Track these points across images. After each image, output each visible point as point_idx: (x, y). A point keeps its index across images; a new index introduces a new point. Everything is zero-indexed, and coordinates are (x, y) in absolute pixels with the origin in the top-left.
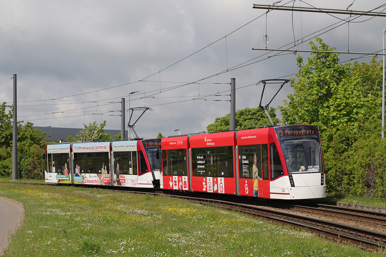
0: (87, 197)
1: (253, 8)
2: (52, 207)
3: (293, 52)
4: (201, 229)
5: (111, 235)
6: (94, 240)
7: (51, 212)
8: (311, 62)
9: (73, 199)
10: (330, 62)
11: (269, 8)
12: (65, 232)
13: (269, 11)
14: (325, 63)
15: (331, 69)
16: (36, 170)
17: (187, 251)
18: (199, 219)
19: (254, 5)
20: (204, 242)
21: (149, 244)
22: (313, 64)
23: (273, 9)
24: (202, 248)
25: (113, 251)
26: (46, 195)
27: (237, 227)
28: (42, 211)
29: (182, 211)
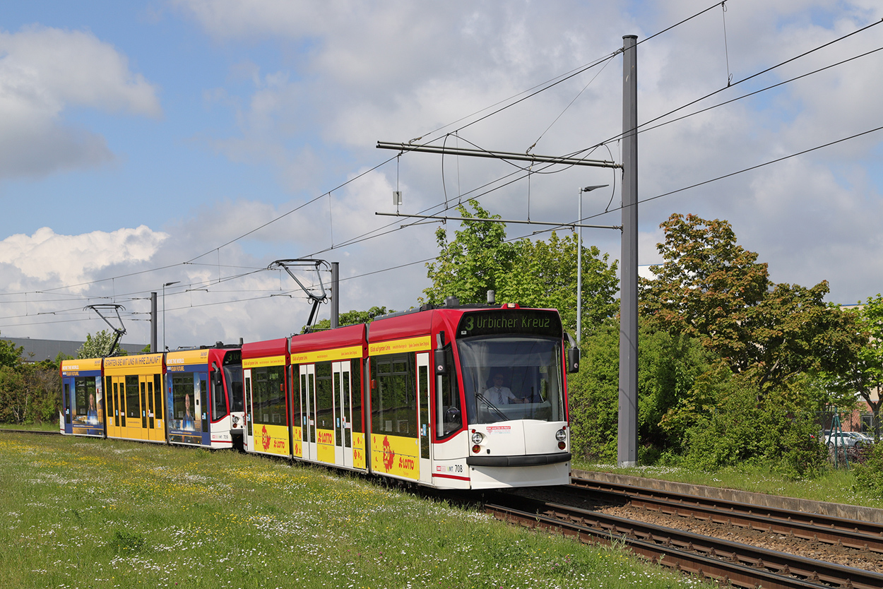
0: (100, 454)
1: (377, 147)
2: (44, 469)
3: (441, 220)
4: (305, 507)
5: (155, 519)
6: (129, 528)
7: (44, 478)
8: (460, 238)
9: (76, 457)
10: (492, 238)
11: (403, 148)
12: (77, 514)
13: (402, 153)
14: (483, 240)
15: (493, 250)
16: (7, 408)
17: (292, 547)
18: (294, 491)
19: (378, 142)
20: (314, 530)
21: (226, 535)
22: (465, 242)
24: (315, 541)
25: (167, 548)
26: (29, 450)
27: (360, 504)
28: (28, 477)
29: (264, 476)
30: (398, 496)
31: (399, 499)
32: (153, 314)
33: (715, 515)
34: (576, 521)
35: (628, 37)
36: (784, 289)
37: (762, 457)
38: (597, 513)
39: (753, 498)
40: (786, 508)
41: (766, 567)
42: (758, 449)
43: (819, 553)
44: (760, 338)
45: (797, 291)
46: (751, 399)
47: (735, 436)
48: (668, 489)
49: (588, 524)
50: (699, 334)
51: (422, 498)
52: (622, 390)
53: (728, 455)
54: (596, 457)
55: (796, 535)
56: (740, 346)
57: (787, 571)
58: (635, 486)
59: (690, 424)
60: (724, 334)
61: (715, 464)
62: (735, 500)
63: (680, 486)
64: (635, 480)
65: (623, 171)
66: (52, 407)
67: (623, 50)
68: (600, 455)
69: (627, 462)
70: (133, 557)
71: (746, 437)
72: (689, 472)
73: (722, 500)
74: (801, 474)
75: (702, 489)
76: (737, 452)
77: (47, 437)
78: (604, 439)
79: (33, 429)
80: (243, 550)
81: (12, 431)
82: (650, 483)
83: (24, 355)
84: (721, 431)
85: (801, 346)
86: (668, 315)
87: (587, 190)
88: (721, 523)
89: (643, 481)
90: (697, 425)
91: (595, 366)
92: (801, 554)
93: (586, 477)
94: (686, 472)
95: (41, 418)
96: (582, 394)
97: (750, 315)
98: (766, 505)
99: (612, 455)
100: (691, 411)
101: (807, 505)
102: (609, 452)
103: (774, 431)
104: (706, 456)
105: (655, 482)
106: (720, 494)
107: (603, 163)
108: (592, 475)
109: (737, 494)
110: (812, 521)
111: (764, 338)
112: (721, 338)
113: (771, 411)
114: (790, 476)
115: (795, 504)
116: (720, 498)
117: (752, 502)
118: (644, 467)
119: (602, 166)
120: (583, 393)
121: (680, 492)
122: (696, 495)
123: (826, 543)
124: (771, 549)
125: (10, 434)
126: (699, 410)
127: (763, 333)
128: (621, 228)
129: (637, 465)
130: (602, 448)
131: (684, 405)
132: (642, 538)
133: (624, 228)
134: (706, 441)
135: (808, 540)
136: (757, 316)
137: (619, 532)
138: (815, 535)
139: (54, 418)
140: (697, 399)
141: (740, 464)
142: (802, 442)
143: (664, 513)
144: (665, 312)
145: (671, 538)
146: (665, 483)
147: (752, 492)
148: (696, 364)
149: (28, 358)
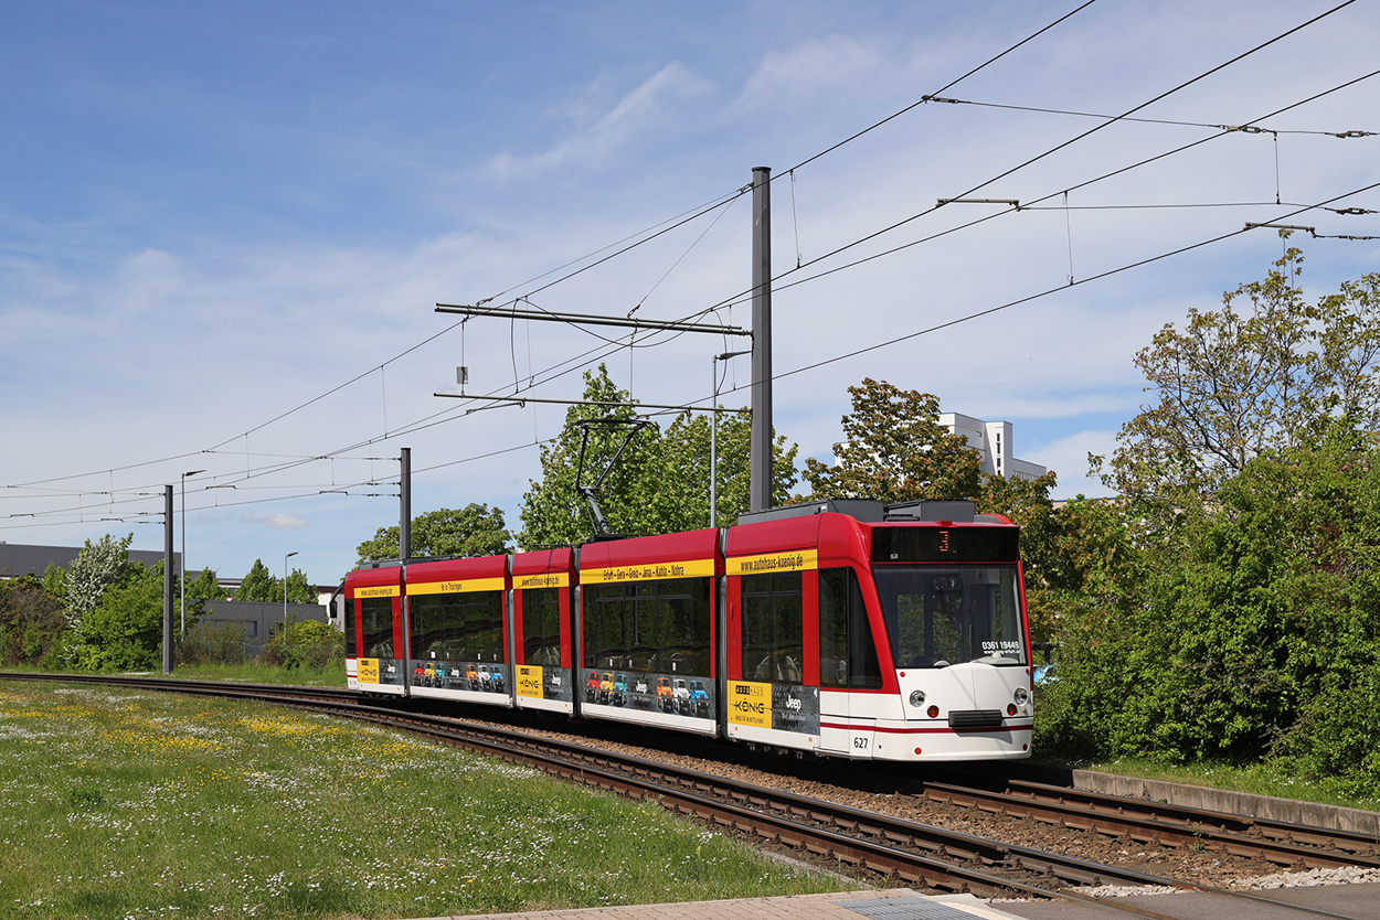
1: (436, 310)
11: (469, 312)
13: (467, 318)
19: (437, 304)
23: (477, 314)
32: (168, 515)
65: (753, 339)
67: (752, 186)
87: (722, 357)
107: (727, 329)
119: (726, 332)
133: (754, 411)
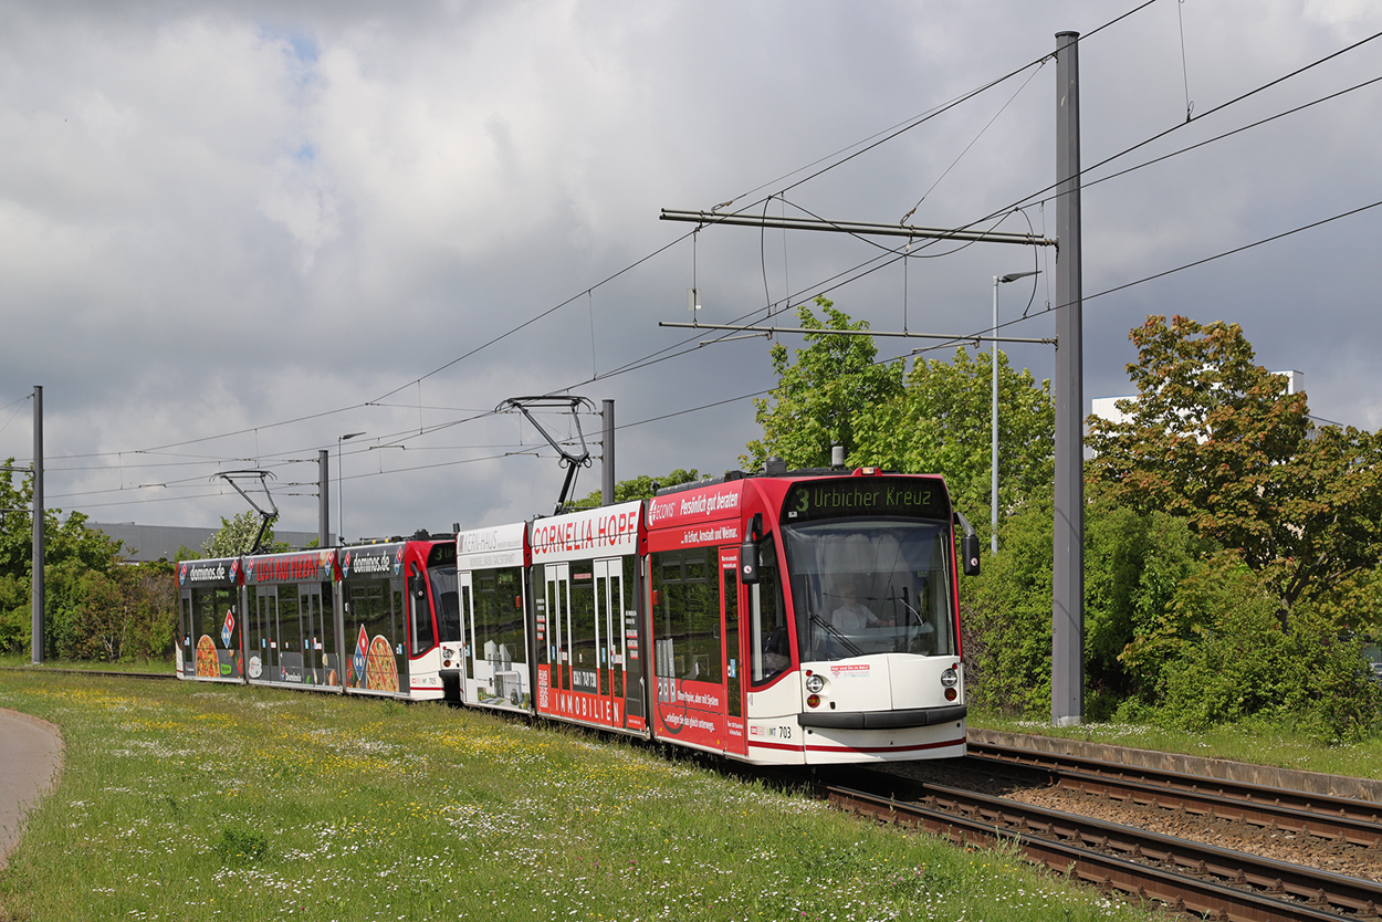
0: (232, 709)
1: (661, 218)
2: (139, 735)
3: (764, 333)
4: (533, 793)
5: (295, 812)
6: (252, 826)
7: (136, 748)
8: (805, 360)
9: (193, 714)
11: (702, 220)
12: (173, 804)
13: (701, 227)
16: (94, 637)
17: (496, 853)
18: (524, 766)
19: (663, 210)
20: (540, 826)
21: (398, 835)
23: (711, 221)
24: (536, 844)
25: (303, 855)
26: (121, 704)
27: (624, 787)
28: (110, 747)
29: (481, 743)
30: (686, 773)
31: (689, 778)
32: (323, 484)
33: (1190, 802)
34: (966, 812)
35: (1064, 34)
36: (1332, 434)
37: (1280, 708)
38: (1005, 799)
39: (1259, 773)
40: (1310, 791)
41: (1249, 883)
42: (1274, 695)
43: (1342, 861)
44: (1293, 516)
45: (1354, 438)
46: (1264, 614)
47: (1237, 674)
48: (1127, 761)
49: (985, 817)
50: (1195, 509)
51: (723, 778)
52: (1057, 602)
53: (1226, 705)
54: (1018, 710)
55: (1312, 832)
56: (1259, 528)
57: (1280, 889)
58: (1076, 757)
59: (1167, 656)
60: (1234, 508)
61: (1204, 720)
62: (1231, 779)
63: (1146, 755)
64: (1076, 746)
65: (1058, 251)
66: (167, 638)
67: (1055, 54)
68: (1026, 707)
69: (1067, 718)
70: (251, 869)
71: (1256, 677)
72: (1163, 733)
73: (1212, 778)
74: (1339, 732)
75: (1179, 760)
76: (1241, 699)
77: (153, 683)
78: (1032, 680)
79: (135, 670)
80: (419, 859)
81: (99, 674)
82: (1100, 750)
83: (123, 552)
84: (1215, 666)
85: (1362, 527)
86: (1144, 478)
87: (1007, 279)
88: (1198, 814)
89: (1090, 748)
90: (1181, 658)
91: (1016, 564)
92: (1310, 865)
93: (1001, 743)
94: (1159, 733)
95: (147, 652)
96: (996, 609)
97: (1277, 478)
98: (1278, 786)
99: (1043, 706)
100: (1171, 635)
101: (1341, 784)
102: (1039, 702)
103: (1300, 666)
104: (1191, 707)
105: (1107, 749)
106: (1208, 767)
107: (1025, 239)
108: (1011, 738)
109: (1234, 768)
110: (1342, 811)
111: (1300, 514)
112: (1230, 516)
113: (1295, 634)
114: (1322, 739)
115: (1322, 783)
116: (1208, 774)
117: (1257, 782)
118: (1094, 726)
119: (1023, 242)
120: (998, 607)
121: (1146, 765)
122: (1172, 771)
123: (1357, 845)
124: (1268, 855)
125: (96, 679)
126: (1186, 633)
127: (1296, 507)
128: (1055, 342)
129: (1083, 721)
130: (1028, 695)
131: (1161, 626)
132: (1065, 837)
133: (1059, 341)
134: (1191, 682)
135: (1330, 840)
136: (1289, 480)
137: (1031, 828)
138: (1341, 833)
139: (168, 652)
140: (1181, 615)
141: (1245, 719)
142: (1340, 684)
143: (1112, 798)
144: (1139, 474)
145: (1110, 838)
146: (1122, 750)
147: (1258, 765)
148: (1181, 560)
149: (128, 556)
